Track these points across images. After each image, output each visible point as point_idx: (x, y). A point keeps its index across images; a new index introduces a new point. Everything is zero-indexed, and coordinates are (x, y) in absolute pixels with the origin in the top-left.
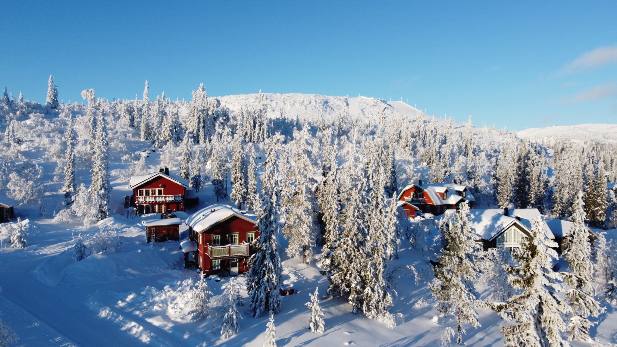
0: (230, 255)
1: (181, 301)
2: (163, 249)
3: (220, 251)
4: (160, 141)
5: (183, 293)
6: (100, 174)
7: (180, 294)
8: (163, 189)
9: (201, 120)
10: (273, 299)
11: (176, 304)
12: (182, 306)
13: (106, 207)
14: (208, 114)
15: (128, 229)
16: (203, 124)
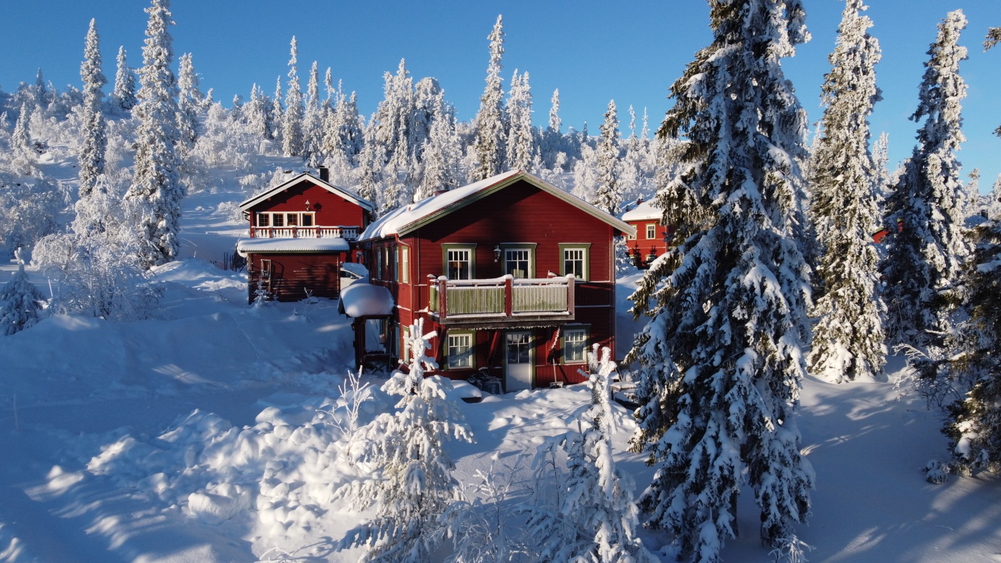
0: (508, 312)
1: (319, 475)
2: (292, 318)
3: (477, 295)
4: (319, 154)
5: (329, 440)
6: (151, 152)
7: (314, 440)
8: (313, 213)
9: (402, 119)
10: (779, 475)
11: (292, 487)
12: (321, 496)
13: (167, 237)
14: (414, 107)
15: (212, 283)
16: (404, 127)
